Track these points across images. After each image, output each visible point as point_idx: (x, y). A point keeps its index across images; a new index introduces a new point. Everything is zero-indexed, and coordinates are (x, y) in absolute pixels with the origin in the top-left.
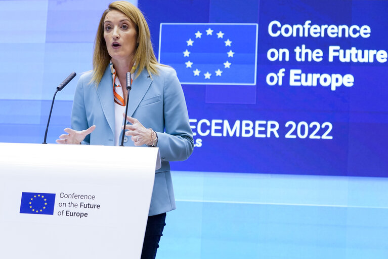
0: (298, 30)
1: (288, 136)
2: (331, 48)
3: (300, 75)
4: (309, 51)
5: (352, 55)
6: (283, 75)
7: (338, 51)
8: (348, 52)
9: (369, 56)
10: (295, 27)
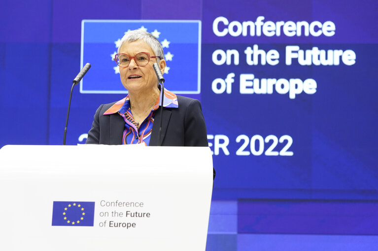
0: (249, 27)
1: (240, 152)
2: (289, 49)
3: (252, 81)
4: (262, 52)
5: (314, 57)
6: (233, 81)
7: (297, 52)
8: (308, 52)
9: (333, 58)
10: (246, 24)
